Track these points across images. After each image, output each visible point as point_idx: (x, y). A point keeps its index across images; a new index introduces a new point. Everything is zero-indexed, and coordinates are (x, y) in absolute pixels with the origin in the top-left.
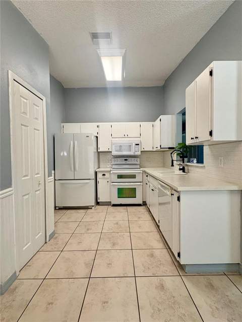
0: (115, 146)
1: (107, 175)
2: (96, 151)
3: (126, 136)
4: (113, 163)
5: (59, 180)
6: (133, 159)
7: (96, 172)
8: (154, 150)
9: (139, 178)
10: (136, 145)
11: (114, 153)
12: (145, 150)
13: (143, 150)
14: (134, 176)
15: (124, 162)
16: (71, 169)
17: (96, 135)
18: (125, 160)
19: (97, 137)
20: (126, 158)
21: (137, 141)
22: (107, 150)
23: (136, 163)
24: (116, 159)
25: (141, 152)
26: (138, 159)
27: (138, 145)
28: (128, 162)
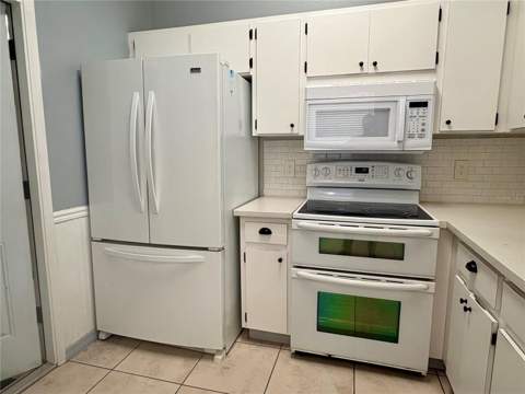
0: (319, 113)
1: (279, 234)
2: (243, 133)
3: (368, 68)
4: (310, 180)
5: (103, 241)
6: (392, 167)
7: (237, 220)
8: (503, 128)
9: (419, 261)
10: (413, 105)
11: (314, 143)
12: (456, 127)
13: (444, 128)
14: (395, 252)
15: (355, 180)
16: (136, 203)
17: (246, 69)
18: (359, 170)
19: (249, 79)
20: (362, 162)
21: (420, 87)
22: (287, 131)
23: (404, 182)
24: (321, 166)
25: (435, 137)
26: (418, 169)
27: (425, 104)
28: (368, 180)
